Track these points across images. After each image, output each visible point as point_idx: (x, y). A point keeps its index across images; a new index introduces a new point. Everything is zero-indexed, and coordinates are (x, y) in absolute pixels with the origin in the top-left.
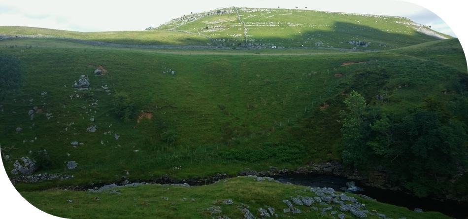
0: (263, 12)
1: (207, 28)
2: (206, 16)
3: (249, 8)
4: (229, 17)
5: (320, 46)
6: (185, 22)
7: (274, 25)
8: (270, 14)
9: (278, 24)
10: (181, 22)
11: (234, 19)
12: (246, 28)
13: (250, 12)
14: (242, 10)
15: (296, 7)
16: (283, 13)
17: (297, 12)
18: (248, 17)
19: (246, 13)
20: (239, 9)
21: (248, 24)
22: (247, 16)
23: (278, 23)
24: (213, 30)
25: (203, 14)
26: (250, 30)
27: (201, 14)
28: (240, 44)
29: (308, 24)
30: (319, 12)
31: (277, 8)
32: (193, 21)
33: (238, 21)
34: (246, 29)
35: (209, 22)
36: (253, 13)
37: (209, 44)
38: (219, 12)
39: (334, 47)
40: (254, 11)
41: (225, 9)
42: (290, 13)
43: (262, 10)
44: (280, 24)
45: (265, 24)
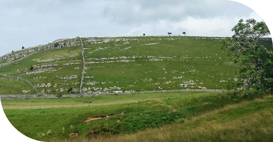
0: (118, 42)
1: (32, 69)
2: (40, 51)
3: (99, 38)
4: (69, 52)
5: (187, 88)
6: (10, 61)
7: (128, 61)
8: (127, 45)
9: (133, 59)
10: (5, 61)
11: (75, 54)
12: (86, 66)
13: (99, 43)
14: (89, 41)
15: (169, 33)
16: (147, 42)
17: (167, 41)
18: (97, 50)
19: (94, 44)
20: (85, 39)
21: (90, 61)
22: (94, 49)
23: (134, 57)
24: (40, 71)
25: (36, 49)
26: (91, 69)
27: (34, 49)
28: (71, 89)
29: (179, 57)
30: (201, 37)
31: (142, 35)
32: (22, 59)
33: (80, 57)
34: (85, 68)
35: (41, 59)
36: (103, 45)
37: (26, 92)
38: (56, 45)
39: (208, 88)
40: (106, 41)
41: (66, 41)
42: (157, 42)
43: (118, 40)
44: (136, 59)
45: (115, 60)
